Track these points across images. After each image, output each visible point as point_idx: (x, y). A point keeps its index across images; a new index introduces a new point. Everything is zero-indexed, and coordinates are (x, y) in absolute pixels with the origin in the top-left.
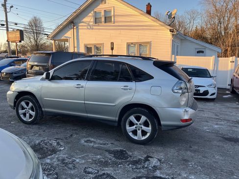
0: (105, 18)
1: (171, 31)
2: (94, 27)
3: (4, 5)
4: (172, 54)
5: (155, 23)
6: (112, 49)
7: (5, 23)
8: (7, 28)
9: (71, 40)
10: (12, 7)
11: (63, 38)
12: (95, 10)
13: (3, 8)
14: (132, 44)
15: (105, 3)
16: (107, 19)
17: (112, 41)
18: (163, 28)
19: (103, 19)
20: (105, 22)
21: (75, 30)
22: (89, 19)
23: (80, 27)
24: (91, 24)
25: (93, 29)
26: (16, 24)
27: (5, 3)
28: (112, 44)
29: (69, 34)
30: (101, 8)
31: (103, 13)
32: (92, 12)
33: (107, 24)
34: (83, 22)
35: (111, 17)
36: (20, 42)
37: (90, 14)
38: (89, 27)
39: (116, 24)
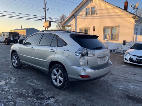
0: (92, 12)
1: (134, 18)
2: (85, 18)
3: (44, 9)
4: (134, 34)
5: (123, 13)
6: (94, 30)
7: (45, 18)
8: (45, 20)
9: (73, 26)
10: (48, 9)
11: (69, 25)
12: (86, 7)
13: (44, 10)
14: (107, 27)
15: (92, 3)
16: (93, 12)
17: (94, 26)
18: (129, 16)
19: (90, 13)
20: (92, 14)
21: (75, 20)
22: (83, 13)
23: (77, 18)
24: (84, 16)
25: (84, 19)
26: (50, 18)
27: (45, 7)
28: (94, 27)
29: (72, 22)
30: (89, 6)
31: (90, 9)
32: (85, 9)
33: (93, 15)
34: (79, 15)
35: (95, 11)
36: (49, 27)
37: (83, 10)
38: (82, 18)
39: (98, 15)
